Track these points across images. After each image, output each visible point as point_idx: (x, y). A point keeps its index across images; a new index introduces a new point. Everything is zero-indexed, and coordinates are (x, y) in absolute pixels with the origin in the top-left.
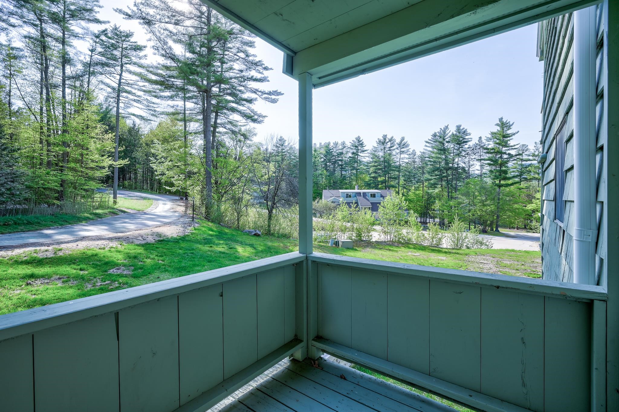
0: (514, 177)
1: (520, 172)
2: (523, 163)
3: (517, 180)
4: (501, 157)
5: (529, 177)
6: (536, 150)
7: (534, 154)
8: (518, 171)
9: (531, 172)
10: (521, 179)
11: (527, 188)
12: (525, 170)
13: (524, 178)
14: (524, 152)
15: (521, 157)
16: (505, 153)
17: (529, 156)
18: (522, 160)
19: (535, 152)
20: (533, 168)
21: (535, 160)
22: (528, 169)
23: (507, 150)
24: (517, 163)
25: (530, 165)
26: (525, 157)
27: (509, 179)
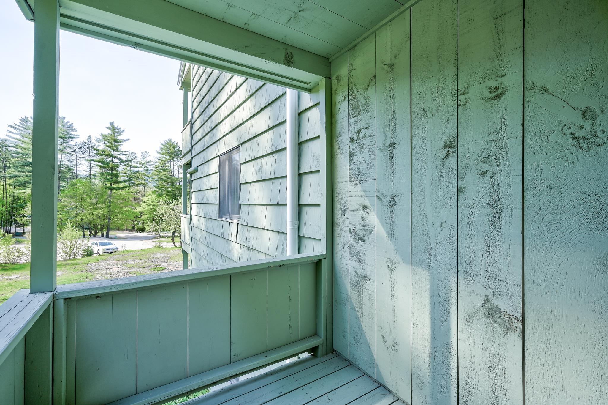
0: (125, 181)
1: (129, 177)
2: (132, 169)
3: (127, 184)
4: (112, 161)
5: (137, 183)
6: (142, 159)
7: (141, 162)
8: (128, 176)
9: (138, 178)
10: (129, 184)
11: (136, 192)
12: (134, 176)
13: (133, 183)
14: (133, 159)
15: (129, 163)
16: (116, 157)
17: (137, 163)
18: (131, 166)
19: (142, 160)
20: (140, 174)
21: (142, 167)
22: (136, 175)
23: (119, 155)
24: (127, 169)
25: (138, 172)
26: (133, 164)
27: (121, 182)
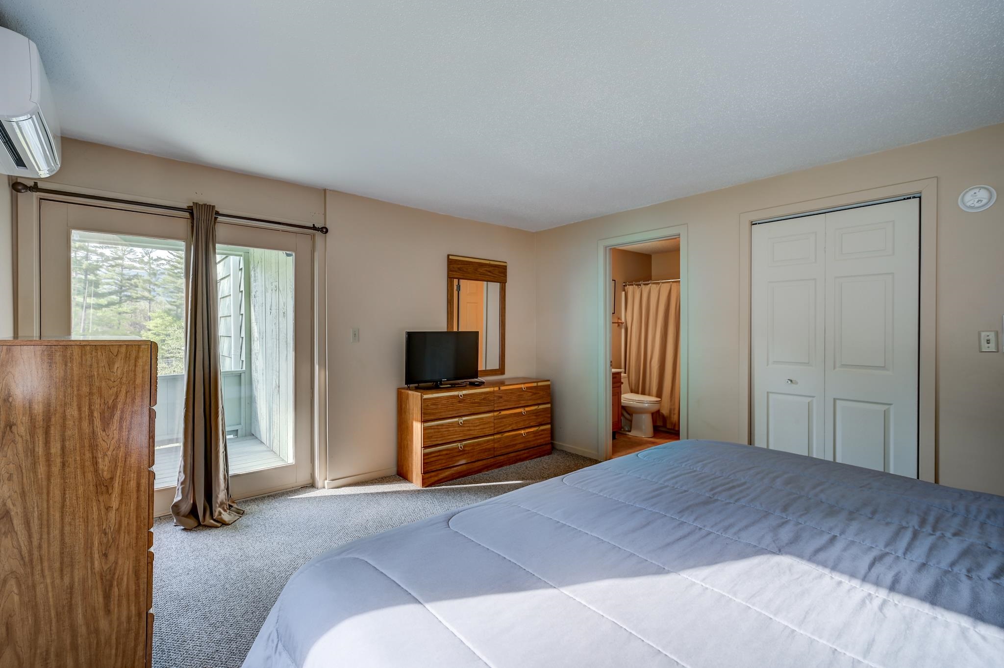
0: (111, 294)
1: (120, 285)
2: (126, 271)
3: (114, 298)
4: (87, 258)
5: (134, 295)
6: (144, 255)
7: (143, 260)
8: (116, 283)
9: (137, 286)
10: (121, 298)
11: (134, 311)
12: (128, 283)
13: (126, 296)
14: (126, 253)
15: (120, 262)
16: (95, 252)
17: (135, 261)
18: (123, 267)
19: (143, 257)
20: (141, 281)
21: (143, 268)
22: (133, 282)
23: (99, 248)
24: (114, 271)
25: (136, 276)
26: (127, 262)
27: (103, 295)
